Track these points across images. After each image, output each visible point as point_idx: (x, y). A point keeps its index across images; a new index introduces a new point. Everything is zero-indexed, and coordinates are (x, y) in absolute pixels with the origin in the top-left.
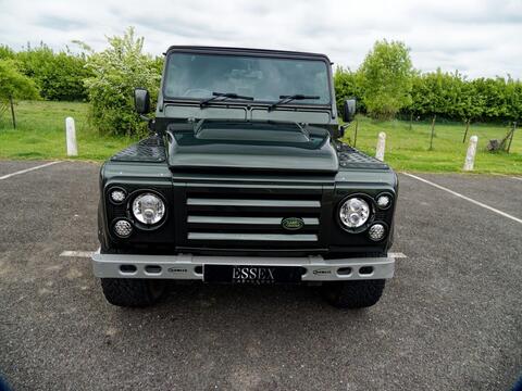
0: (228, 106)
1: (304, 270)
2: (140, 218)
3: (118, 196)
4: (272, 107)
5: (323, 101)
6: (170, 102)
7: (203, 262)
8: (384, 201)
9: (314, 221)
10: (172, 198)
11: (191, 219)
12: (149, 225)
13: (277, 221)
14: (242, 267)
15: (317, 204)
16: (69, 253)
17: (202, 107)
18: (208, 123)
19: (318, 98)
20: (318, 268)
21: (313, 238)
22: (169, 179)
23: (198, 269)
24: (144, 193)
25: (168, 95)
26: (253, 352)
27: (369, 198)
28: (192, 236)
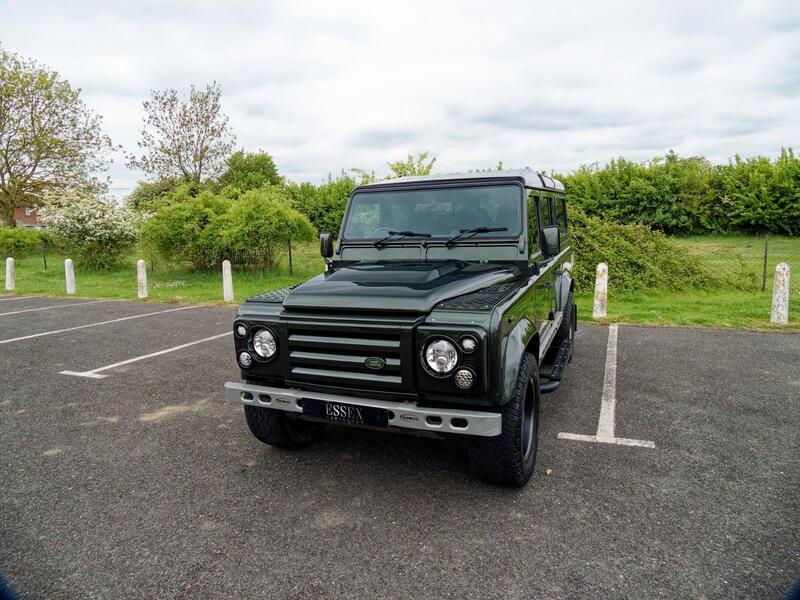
0: (402, 246)
1: (391, 415)
2: (259, 351)
3: (242, 331)
4: (451, 244)
6: (347, 244)
8: (468, 344)
9: (397, 362)
11: (294, 354)
13: (361, 360)
14: (334, 403)
15: (396, 344)
19: (505, 230)
20: (408, 415)
21: (398, 380)
23: (300, 402)
28: (296, 371)
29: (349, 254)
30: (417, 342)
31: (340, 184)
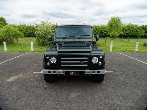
0: (69, 38)
1: (85, 72)
2: (52, 62)
3: (48, 58)
4: (79, 38)
5: (91, 36)
6: (57, 38)
7: (64, 71)
8: (101, 57)
9: (87, 62)
10: (58, 58)
11: (62, 62)
12: (53, 63)
13: (79, 62)
14: (72, 71)
15: (87, 58)
16: (35, 72)
17: (64, 39)
18: (65, 42)
19: (90, 36)
20: (88, 72)
21: (87, 65)
22: (57, 54)
23: (63, 72)
24: (52, 57)
25: (56, 36)
26: (75, 90)
27: (98, 56)
28: (62, 65)
29: (57, 40)
30: (91, 57)
31: (23, 25)
